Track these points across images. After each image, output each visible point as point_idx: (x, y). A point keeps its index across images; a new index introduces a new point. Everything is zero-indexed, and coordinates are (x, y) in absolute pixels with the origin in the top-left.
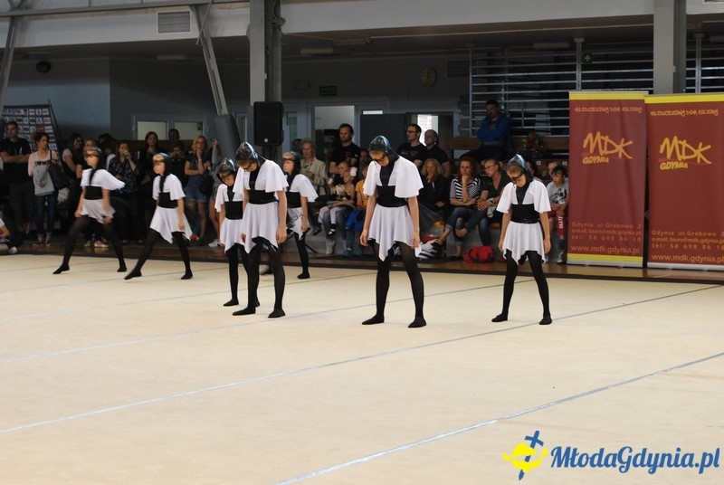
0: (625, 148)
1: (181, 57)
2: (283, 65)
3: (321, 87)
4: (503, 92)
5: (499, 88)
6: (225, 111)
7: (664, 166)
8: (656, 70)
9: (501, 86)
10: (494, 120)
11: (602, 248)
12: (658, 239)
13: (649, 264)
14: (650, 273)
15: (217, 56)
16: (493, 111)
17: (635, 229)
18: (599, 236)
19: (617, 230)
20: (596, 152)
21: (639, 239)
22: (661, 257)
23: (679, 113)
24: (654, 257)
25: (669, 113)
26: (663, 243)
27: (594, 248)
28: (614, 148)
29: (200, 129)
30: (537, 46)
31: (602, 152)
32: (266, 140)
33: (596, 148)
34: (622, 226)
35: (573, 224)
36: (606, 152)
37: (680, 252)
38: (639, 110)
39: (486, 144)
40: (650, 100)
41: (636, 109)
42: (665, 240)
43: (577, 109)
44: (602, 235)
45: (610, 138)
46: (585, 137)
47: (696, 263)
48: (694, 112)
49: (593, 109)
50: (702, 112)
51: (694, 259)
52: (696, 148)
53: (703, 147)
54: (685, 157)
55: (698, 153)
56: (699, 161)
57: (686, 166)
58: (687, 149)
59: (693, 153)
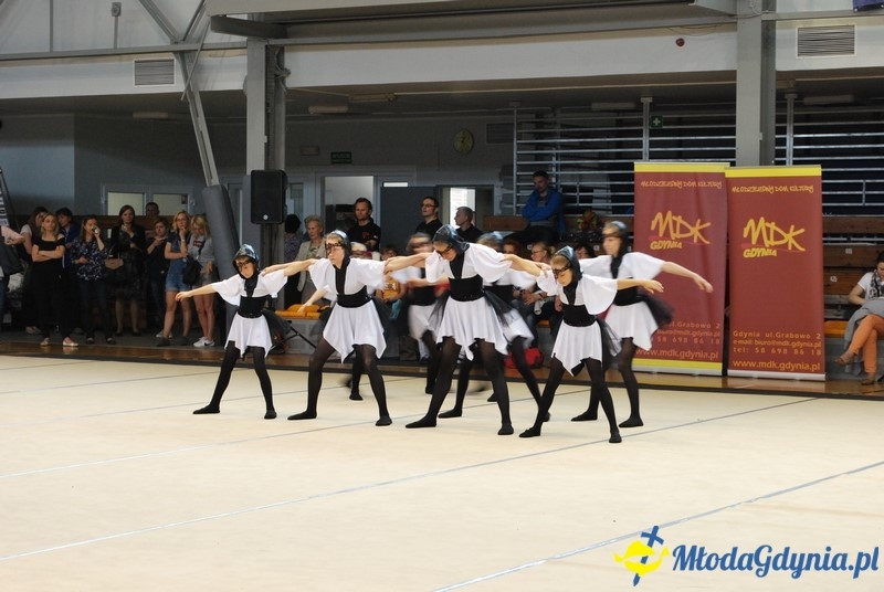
0: (702, 231)
1: (163, 115)
2: (287, 126)
3: (332, 154)
4: (554, 161)
5: (549, 156)
6: (215, 181)
7: (749, 254)
8: (739, 137)
9: (552, 155)
10: (544, 195)
11: (674, 353)
12: (741, 342)
13: (730, 372)
14: (731, 383)
15: (206, 114)
16: (542, 185)
17: (713, 329)
18: (669, 337)
19: (691, 329)
20: (667, 235)
21: (718, 342)
22: (745, 364)
23: (766, 189)
24: (736, 364)
25: (755, 189)
26: (746, 346)
27: (663, 352)
28: (688, 231)
29: (184, 202)
30: (595, 106)
31: (673, 236)
32: (266, 217)
33: (666, 231)
34: (697, 326)
36: (679, 236)
37: (767, 357)
38: (718, 185)
39: (533, 224)
40: (732, 173)
41: (715, 184)
42: (749, 342)
43: (643, 184)
44: (672, 336)
45: (683, 219)
46: (653, 219)
47: (786, 371)
48: (785, 189)
49: (663, 184)
50: (794, 189)
51: (783, 365)
52: (787, 232)
53: (795, 230)
54: (773, 243)
55: (789, 238)
56: (790, 248)
57: (774, 253)
58: (776, 233)
59: (783, 238)
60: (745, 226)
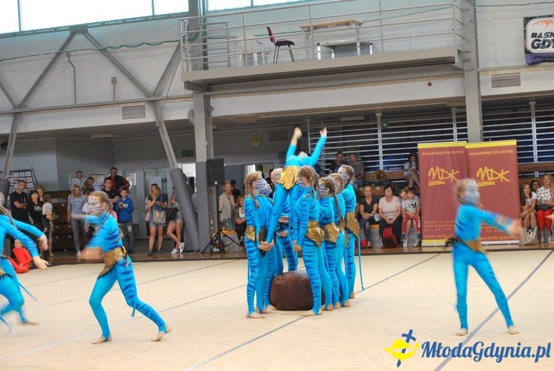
0: (455, 175)
3: (183, 151)
8: (468, 127)
11: (445, 236)
15: (168, 131)
18: (442, 228)
20: (437, 178)
23: (488, 152)
25: (481, 153)
27: (439, 236)
28: (448, 176)
31: (440, 178)
32: (216, 183)
33: (435, 176)
35: (425, 222)
36: (443, 178)
37: (492, 234)
38: (462, 152)
40: (468, 146)
41: (460, 152)
43: (423, 154)
45: (445, 170)
46: (429, 170)
47: (503, 240)
48: (498, 152)
49: (433, 153)
50: (502, 152)
51: (501, 238)
52: (500, 173)
53: (504, 172)
54: (492, 178)
55: (501, 176)
56: (502, 180)
57: (494, 183)
58: (493, 173)
59: (498, 176)
60: (477, 171)
